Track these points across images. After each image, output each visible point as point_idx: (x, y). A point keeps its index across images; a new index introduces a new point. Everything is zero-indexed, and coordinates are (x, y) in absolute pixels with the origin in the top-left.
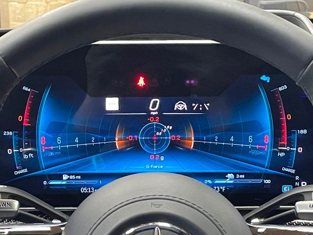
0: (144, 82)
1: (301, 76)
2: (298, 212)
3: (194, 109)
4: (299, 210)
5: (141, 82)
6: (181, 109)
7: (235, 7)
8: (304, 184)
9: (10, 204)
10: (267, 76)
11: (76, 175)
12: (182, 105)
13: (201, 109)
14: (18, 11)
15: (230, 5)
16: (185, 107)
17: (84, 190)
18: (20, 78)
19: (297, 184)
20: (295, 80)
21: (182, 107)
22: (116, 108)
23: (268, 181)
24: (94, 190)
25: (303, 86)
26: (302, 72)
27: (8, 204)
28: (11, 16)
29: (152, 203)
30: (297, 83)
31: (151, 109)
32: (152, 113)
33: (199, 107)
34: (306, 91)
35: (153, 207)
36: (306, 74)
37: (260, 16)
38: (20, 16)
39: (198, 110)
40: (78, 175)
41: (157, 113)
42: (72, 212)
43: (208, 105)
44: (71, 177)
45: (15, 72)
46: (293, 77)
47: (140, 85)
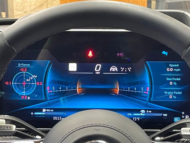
0: (92, 54)
1: (184, 53)
2: (182, 134)
3: (122, 71)
4: (183, 133)
5: (90, 54)
6: (114, 70)
7: (145, 11)
8: (187, 117)
9: (11, 127)
10: (166, 52)
11: (50, 109)
12: (115, 68)
13: (126, 71)
14: (19, 5)
15: (142, 10)
16: (117, 69)
17: (55, 118)
18: (17, 53)
19: (183, 117)
20: (181, 56)
21: (115, 70)
22: (75, 69)
23: (165, 115)
24: (61, 118)
25: (186, 59)
26: (185, 51)
27: (9, 127)
28: (15, 8)
29: (94, 129)
30: (182, 58)
31: (96, 70)
32: (96, 73)
33: (124, 69)
34: (188, 62)
35: (95, 131)
36: (187, 52)
37: (161, 17)
38: (20, 8)
39: (124, 71)
40: (52, 109)
41: (99, 73)
42: (48, 131)
43: (130, 68)
44: (48, 110)
45: (14, 49)
46: (180, 54)
47: (90, 56)
